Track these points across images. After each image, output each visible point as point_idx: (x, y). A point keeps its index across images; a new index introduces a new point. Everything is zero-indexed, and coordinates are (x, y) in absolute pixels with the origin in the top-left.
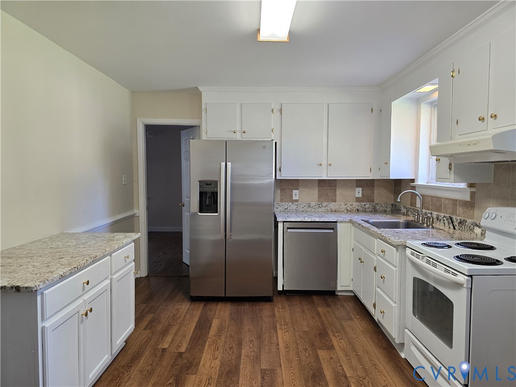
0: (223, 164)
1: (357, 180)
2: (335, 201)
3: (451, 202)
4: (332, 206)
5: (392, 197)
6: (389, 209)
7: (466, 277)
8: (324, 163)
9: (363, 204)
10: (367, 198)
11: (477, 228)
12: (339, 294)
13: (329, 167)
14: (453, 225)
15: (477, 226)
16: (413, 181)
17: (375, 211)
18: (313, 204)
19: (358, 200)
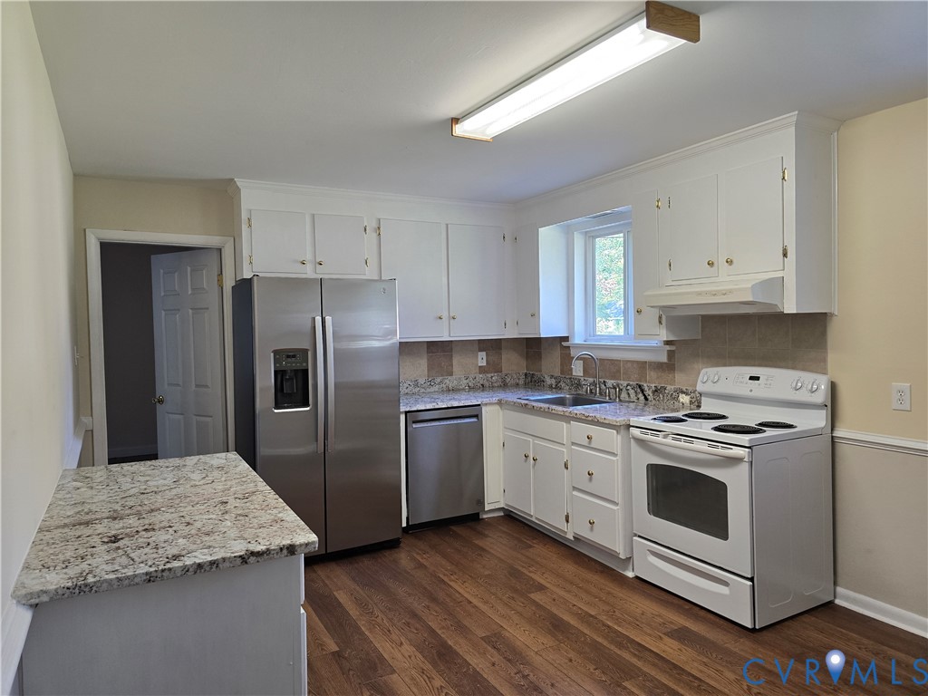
0: (318, 319)
1: (479, 340)
2: (451, 374)
3: (635, 366)
4: (450, 382)
5: (524, 363)
6: (521, 382)
7: (747, 450)
8: (445, 315)
9: (489, 375)
10: (493, 367)
11: (684, 395)
12: (485, 516)
13: (452, 321)
14: (644, 395)
15: (683, 392)
16: (566, 339)
17: (504, 386)
18: (421, 381)
19: (482, 370)
